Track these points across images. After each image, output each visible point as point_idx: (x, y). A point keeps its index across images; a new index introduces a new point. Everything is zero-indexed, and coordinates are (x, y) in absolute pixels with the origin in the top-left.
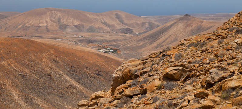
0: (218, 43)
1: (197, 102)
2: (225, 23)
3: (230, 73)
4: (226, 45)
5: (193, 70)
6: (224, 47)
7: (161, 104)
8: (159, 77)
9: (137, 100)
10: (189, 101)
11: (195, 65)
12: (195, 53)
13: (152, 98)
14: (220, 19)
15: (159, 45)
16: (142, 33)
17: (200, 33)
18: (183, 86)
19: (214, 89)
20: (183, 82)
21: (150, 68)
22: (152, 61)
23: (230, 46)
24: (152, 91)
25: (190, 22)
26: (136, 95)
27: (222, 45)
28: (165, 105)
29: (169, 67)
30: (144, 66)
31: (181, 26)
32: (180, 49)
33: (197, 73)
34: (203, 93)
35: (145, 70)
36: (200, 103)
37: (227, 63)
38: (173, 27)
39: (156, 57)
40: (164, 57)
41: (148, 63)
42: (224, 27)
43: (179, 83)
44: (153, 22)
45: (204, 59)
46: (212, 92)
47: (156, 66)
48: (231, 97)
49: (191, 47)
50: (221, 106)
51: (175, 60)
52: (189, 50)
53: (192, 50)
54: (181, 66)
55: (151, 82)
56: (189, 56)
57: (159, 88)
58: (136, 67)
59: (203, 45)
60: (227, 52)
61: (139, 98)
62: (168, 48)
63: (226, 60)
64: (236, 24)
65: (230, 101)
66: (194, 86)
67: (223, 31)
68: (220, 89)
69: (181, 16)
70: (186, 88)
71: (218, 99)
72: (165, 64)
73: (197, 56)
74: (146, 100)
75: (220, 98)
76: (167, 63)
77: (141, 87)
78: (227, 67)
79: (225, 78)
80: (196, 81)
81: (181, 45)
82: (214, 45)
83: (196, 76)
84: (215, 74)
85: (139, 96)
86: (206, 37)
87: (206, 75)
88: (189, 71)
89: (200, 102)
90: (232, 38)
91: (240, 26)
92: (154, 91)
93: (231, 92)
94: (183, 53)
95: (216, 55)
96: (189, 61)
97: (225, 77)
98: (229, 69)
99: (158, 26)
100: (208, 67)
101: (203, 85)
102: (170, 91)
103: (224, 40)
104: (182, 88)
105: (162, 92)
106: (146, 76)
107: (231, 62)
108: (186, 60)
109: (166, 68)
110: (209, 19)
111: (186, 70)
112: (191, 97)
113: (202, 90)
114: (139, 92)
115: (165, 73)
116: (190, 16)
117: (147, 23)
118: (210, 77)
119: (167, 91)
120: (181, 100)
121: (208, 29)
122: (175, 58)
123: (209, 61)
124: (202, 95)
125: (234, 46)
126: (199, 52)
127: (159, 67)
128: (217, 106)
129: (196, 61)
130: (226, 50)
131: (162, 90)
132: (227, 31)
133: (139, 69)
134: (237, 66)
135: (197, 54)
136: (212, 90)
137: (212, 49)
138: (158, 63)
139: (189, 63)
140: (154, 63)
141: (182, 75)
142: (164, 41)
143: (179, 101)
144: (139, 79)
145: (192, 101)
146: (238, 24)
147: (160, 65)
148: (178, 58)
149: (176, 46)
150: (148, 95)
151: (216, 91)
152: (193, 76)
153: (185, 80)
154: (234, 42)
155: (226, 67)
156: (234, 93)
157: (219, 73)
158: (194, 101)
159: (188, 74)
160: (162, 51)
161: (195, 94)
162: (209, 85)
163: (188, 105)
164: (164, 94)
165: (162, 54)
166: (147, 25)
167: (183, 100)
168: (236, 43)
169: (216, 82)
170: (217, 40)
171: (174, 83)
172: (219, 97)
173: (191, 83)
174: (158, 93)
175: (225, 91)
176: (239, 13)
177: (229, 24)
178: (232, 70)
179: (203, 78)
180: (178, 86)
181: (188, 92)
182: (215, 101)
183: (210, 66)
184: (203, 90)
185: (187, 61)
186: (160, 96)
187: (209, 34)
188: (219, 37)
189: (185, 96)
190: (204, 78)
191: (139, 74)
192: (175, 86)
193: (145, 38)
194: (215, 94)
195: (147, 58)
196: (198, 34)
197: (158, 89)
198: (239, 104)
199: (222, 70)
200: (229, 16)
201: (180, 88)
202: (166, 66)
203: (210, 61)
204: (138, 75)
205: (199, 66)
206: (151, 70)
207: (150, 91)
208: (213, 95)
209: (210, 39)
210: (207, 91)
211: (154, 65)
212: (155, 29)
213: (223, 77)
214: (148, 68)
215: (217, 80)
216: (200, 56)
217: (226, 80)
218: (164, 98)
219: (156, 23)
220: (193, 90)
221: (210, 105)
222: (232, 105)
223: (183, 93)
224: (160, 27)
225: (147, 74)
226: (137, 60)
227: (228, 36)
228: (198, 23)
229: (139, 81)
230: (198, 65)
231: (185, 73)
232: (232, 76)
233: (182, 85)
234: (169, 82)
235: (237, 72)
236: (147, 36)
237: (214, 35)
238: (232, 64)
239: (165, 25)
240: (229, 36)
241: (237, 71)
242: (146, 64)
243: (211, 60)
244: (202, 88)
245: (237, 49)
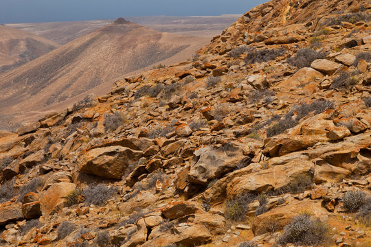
0: (208, 87)
1: (169, 231)
2: (215, 38)
3: (244, 157)
4: (226, 90)
5: (153, 152)
6: (222, 94)
7: (80, 241)
8: (69, 174)
9: (16, 234)
10: (149, 229)
11: (157, 139)
12: (154, 110)
13: (55, 227)
14: (201, 29)
15: (55, 96)
16: (11, 66)
17: (163, 63)
18: (131, 194)
19: (208, 197)
20: (131, 184)
21: (43, 151)
22: (48, 134)
23: (237, 91)
24: (54, 209)
25: (129, 37)
26: (14, 221)
27: (217, 89)
28: (91, 242)
29: (93, 147)
30: (28, 148)
31: (107, 46)
32: (115, 102)
33: (162, 159)
34: (182, 206)
35: (30, 158)
36: (178, 233)
37: (234, 133)
38: (88, 50)
39: (57, 124)
40: (79, 124)
41: (38, 139)
42: (214, 49)
43: (121, 185)
44: (39, 39)
45: (178, 125)
46: (204, 203)
47: (59, 146)
48: (250, 215)
49: (143, 98)
50: (226, 237)
51: (106, 129)
52: (138, 103)
53: (146, 105)
54: (123, 143)
55: (49, 186)
56: (140, 120)
57: (72, 201)
58: (8, 151)
59: (173, 90)
60: (231, 107)
61: (21, 228)
62: (87, 102)
63: (230, 126)
64: (245, 40)
65: (248, 224)
66: (158, 192)
67: (217, 56)
68: (223, 195)
69: (107, 24)
70: (139, 197)
71: (218, 220)
72: (82, 141)
73: (159, 119)
74: (40, 234)
75: (223, 218)
76: (86, 140)
77: (26, 200)
78: (236, 142)
79: (232, 169)
80: (162, 180)
81: (117, 92)
82: (197, 90)
83: (160, 166)
84: (209, 159)
85: (21, 223)
86: (176, 72)
87: (187, 163)
88: (143, 155)
89: (176, 230)
90: (240, 73)
91: (256, 44)
92: (58, 209)
93: (249, 202)
94: (124, 112)
95: (205, 114)
96: (142, 132)
97: (232, 165)
98: (241, 146)
99: (52, 48)
100: (188, 143)
101: (181, 188)
102: (100, 208)
103: (222, 77)
104: (129, 198)
105: (79, 210)
106: (35, 174)
107: (242, 130)
108: (134, 130)
109: (87, 151)
110: (175, 30)
111: (137, 153)
112: (154, 219)
113: (179, 201)
114: (20, 215)
115: (85, 163)
116: (128, 22)
117: (22, 42)
118: (196, 168)
119: (92, 208)
120: (128, 229)
122: (104, 125)
123: (190, 130)
124: (181, 212)
125: (246, 92)
126: (163, 109)
127: (65, 149)
128: (217, 237)
129: (159, 131)
130: (228, 101)
131: (80, 205)
132: (227, 57)
133: (15, 157)
134: (259, 140)
135: (158, 114)
136: (203, 198)
137: (195, 100)
138: (63, 139)
139: (142, 135)
140: (52, 139)
141: (127, 165)
142: (68, 86)
143: (124, 231)
144: (17, 181)
145: (158, 228)
146: (252, 40)
147: (69, 144)
148: (114, 124)
149: (106, 96)
150: (45, 221)
151: (212, 200)
152: (153, 167)
153: (135, 178)
154: (245, 82)
155: (232, 142)
156: (257, 203)
157: (217, 157)
158: (162, 228)
159: (142, 162)
160: (70, 108)
161: (162, 211)
162: (194, 187)
163: (147, 240)
164: (84, 216)
165: (71, 117)
166: (22, 46)
167: (134, 227)
168: (251, 83)
169: (210, 180)
170: (205, 79)
171: (109, 187)
172: (221, 214)
173: (151, 185)
174: (70, 213)
175: (234, 199)
176: (247, 15)
177: (224, 40)
178: (247, 150)
179: (178, 170)
180: (119, 193)
181: (144, 207)
182: (211, 226)
183: (193, 141)
184: (181, 200)
185: (137, 131)
186: (74, 221)
187: (184, 64)
188: (209, 72)
189: (139, 218)
190: (182, 170)
191: (16, 169)
192: (112, 195)
193: (18, 80)
194: (212, 209)
195: (35, 127)
196: (157, 65)
197: (68, 205)
198: (269, 230)
199: (223, 150)
200: (221, 21)
201: (124, 199)
202: (85, 146)
203: (192, 128)
204: (12, 172)
205: (166, 144)
206: (47, 157)
207: (48, 209)
208: (206, 210)
209: (188, 77)
210: (190, 202)
211: (53, 146)
212: (43, 57)
213: (226, 167)
214: (37, 153)
215: (212, 174)
216: (167, 119)
217: (235, 174)
218: (85, 224)
219: (44, 41)
220: (157, 200)
221: (201, 235)
222: (254, 233)
223: (133, 209)
224: (54, 51)
225: (37, 167)
226: (9, 134)
227: (231, 68)
228: (149, 41)
229: (18, 188)
230: (164, 140)
231: (135, 160)
232: (249, 164)
233: (127, 192)
234: (96, 185)
235: (259, 154)
236: (24, 74)
237: (196, 66)
238: (246, 133)
240: (233, 67)
241: (260, 150)
242: (33, 142)
243: (195, 127)
244: (178, 196)
245: (255, 98)
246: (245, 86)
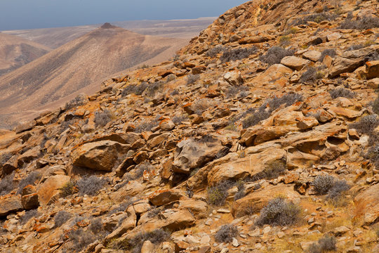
0: (188, 84)
1: (157, 217)
2: (193, 39)
3: (222, 147)
4: (205, 86)
5: (139, 145)
6: (202, 90)
7: (76, 229)
8: (63, 167)
9: (16, 223)
10: (138, 215)
11: (143, 133)
12: (139, 107)
13: (52, 216)
14: (180, 31)
15: (48, 96)
16: (8, 69)
17: (146, 63)
18: (121, 184)
19: (191, 185)
20: (120, 174)
21: (39, 147)
22: (43, 131)
23: (215, 87)
24: (51, 199)
25: (115, 41)
26: (14, 212)
27: (196, 86)
28: (85, 229)
29: (85, 142)
30: (25, 144)
31: (95, 50)
32: (104, 100)
33: (148, 151)
34: (167, 194)
35: (27, 154)
36: (164, 218)
37: (213, 125)
38: (78, 53)
39: (52, 122)
40: (71, 122)
41: (34, 136)
42: (193, 49)
43: (111, 176)
44: (32, 44)
45: (162, 119)
46: (188, 190)
47: (53, 142)
48: (230, 200)
49: (129, 96)
50: (208, 221)
51: (96, 125)
52: (125, 101)
53: (132, 103)
54: (113, 137)
55: (45, 179)
56: (127, 116)
57: (67, 192)
58: (7, 147)
59: (156, 88)
60: (210, 102)
61: (21, 218)
62: (78, 101)
63: (210, 120)
64: (221, 41)
65: (227, 208)
66: (145, 181)
67: (196, 56)
68: (204, 183)
69: (95, 28)
70: (128, 187)
71: (201, 205)
72: (75, 137)
73: (145, 115)
74: (38, 223)
75: (205, 204)
76: (78, 135)
77: (24, 192)
78: (214, 134)
79: (212, 159)
80: (148, 171)
81: (106, 91)
82: (178, 87)
83: (147, 158)
84: (192, 151)
85: (21, 214)
86: (159, 71)
87: (171, 154)
88: (130, 148)
89: (163, 216)
90: (216, 71)
91: (231, 44)
92: (55, 200)
93: (228, 188)
94: (112, 109)
95: (186, 109)
96: (129, 127)
97: (211, 155)
98: (220, 137)
99: (44, 52)
100: (171, 136)
101: (166, 177)
102: (93, 197)
103: (200, 75)
104: (119, 188)
105: (73, 200)
106: (32, 168)
107: (220, 122)
108: (122, 126)
109: (79, 145)
110: (157, 33)
111: (125, 147)
112: (143, 206)
113: (165, 189)
114: (20, 206)
115: (78, 157)
116: (114, 27)
117: (17, 48)
118: (179, 159)
119: (86, 198)
120: (119, 216)
121: (156, 55)
122: (95, 122)
123: (173, 124)
124: (166, 199)
125: (223, 88)
126: (148, 106)
127: (60, 145)
128: (200, 221)
129: (145, 126)
130: (206, 97)
131: (74, 195)
132: (204, 56)
133: (14, 153)
134: (236, 131)
135: (143, 110)
136: (186, 186)
137: (177, 96)
138: (57, 135)
139: (129, 129)
140: (47, 135)
141: (116, 158)
142: (60, 87)
143: (115, 218)
144: (16, 175)
145: (146, 214)
146: (226, 41)
147: (63, 140)
148: (103, 120)
149: (95, 95)
150: (43, 211)
151: (195, 188)
152: (140, 159)
153: (124, 170)
154: (222, 78)
155: (212, 134)
156: (235, 189)
157: (198, 148)
158: (150, 214)
159: (130, 155)
160: (63, 106)
161: (150, 199)
162: (178, 176)
163: (137, 225)
164: (79, 206)
165: (64, 115)
166: (18, 51)
167: (124, 214)
168: (227, 80)
169: (193, 169)
170: (185, 77)
171: (101, 178)
172: (203, 200)
173: (139, 176)
174: (66, 203)
175: (215, 186)
176: (222, 18)
177: (202, 41)
178: (225, 141)
179: (163, 161)
180: (109, 184)
181: (133, 196)
182: (195, 211)
183: (176, 134)
184: (166, 188)
185: (125, 126)
186: (69, 210)
187: (166, 63)
188: (189, 71)
189: (129, 206)
190: (166, 161)
191: (15, 164)
192: (103, 185)
193: (14, 82)
194: (195, 196)
195: (31, 125)
196: (141, 65)
197: (63, 195)
198: (247, 213)
199: (203, 142)
200: (199, 23)
201: (115, 188)
202: (77, 141)
203: (175, 122)
204: (12, 166)
205: (151, 137)
206: (43, 152)
207: (45, 200)
208: (190, 197)
209: (170, 75)
210: (175, 190)
211: (48, 142)
212: (35, 61)
213: (207, 156)
214: (34, 149)
215: (194, 163)
216: (152, 115)
217: (215, 163)
218: (81, 213)
219: (37, 46)
220: (145, 189)
221: (185, 219)
222: (233, 216)
223: (123, 198)
224: (47, 55)
225: (34, 161)
226: (8, 132)
227: (208, 67)
228: (133, 43)
229: (17, 181)
230: (149, 134)
231: (123, 153)
232: (227, 153)
233: (117, 182)
234: (89, 176)
235: (236, 144)
236: (20, 77)
237: (177, 65)
238: (224, 126)
239: (59, 49)
240: (210, 66)
241: (236, 140)
242: (30, 139)
243: (177, 121)
244: (163, 184)
245: (231, 93)
246: (222, 82)
